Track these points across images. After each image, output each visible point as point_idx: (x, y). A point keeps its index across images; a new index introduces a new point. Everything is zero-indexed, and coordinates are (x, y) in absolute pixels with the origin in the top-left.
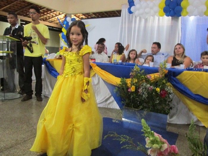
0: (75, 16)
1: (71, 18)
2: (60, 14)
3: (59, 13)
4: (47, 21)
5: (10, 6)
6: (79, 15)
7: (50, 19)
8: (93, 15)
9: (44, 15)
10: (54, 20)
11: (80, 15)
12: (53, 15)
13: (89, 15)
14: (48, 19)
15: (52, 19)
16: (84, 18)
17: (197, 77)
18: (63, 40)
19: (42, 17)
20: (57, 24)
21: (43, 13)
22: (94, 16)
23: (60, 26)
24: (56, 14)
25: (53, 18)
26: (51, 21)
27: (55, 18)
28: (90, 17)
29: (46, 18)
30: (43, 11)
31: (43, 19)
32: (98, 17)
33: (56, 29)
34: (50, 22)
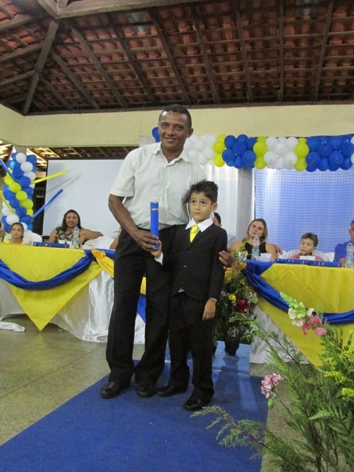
0: (33, 150)
1: (26, 155)
6: (41, 149)
8: (73, 152)
11: (44, 149)
13: (65, 152)
16: (52, 156)
17: (297, 275)
18: (8, 202)
22: (76, 153)
28: (65, 155)
32: (85, 157)
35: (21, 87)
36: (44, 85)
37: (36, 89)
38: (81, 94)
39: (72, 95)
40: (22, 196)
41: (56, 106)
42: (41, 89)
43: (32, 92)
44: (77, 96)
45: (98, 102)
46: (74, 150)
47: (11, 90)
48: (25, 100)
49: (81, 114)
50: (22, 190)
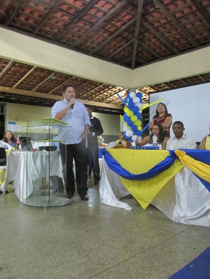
1: (135, 93)
2: (120, 91)
3: (119, 89)
4: (103, 102)
5: (60, 87)
6: (145, 88)
7: (108, 99)
8: (165, 87)
9: (101, 94)
10: (113, 99)
11: (147, 89)
12: (111, 93)
13: (160, 88)
14: (105, 99)
15: (110, 99)
16: (153, 92)
18: (126, 123)
19: (97, 97)
20: (116, 104)
21: (99, 92)
22: (167, 87)
23: (120, 106)
24: (115, 91)
25: (111, 97)
26: (109, 101)
27: (113, 97)
28: (160, 90)
29: (103, 97)
30: (99, 88)
31: (99, 99)
32: (173, 88)
33: (115, 111)
34: (107, 103)
35: (129, 52)
36: (142, 46)
37: (137, 50)
38: (166, 46)
39: (160, 48)
40: (134, 118)
41: (151, 58)
42: (140, 49)
43: (135, 53)
44: (163, 48)
45: (178, 48)
46: (165, 86)
47: (123, 55)
48: (132, 59)
49: (167, 60)
50: (134, 115)
